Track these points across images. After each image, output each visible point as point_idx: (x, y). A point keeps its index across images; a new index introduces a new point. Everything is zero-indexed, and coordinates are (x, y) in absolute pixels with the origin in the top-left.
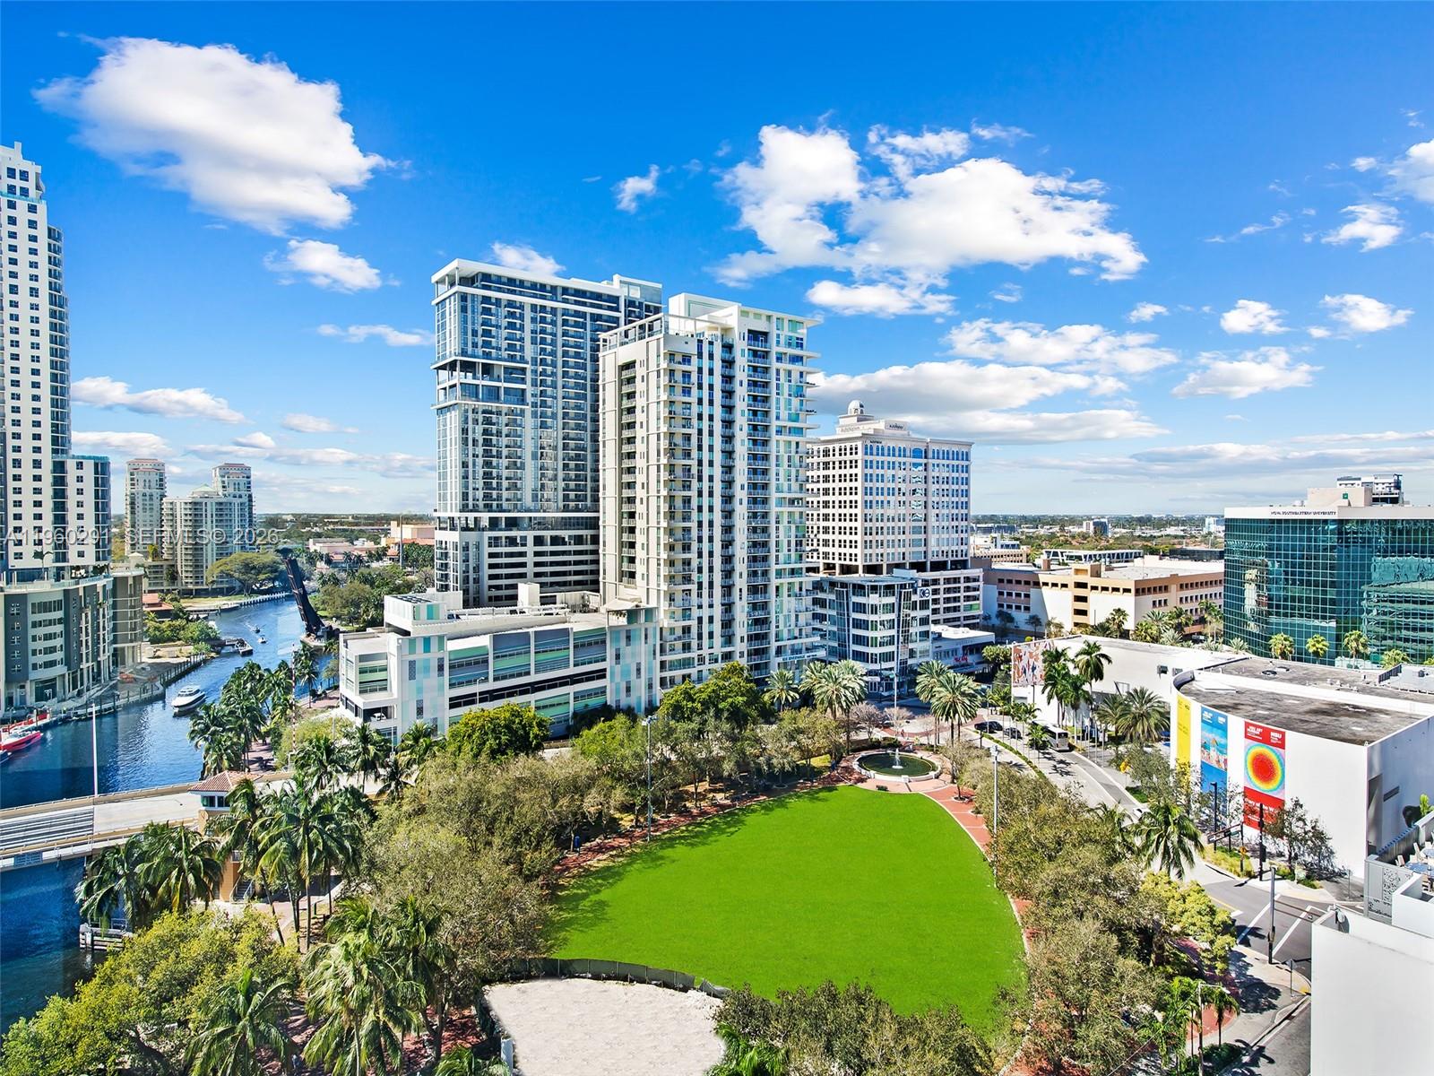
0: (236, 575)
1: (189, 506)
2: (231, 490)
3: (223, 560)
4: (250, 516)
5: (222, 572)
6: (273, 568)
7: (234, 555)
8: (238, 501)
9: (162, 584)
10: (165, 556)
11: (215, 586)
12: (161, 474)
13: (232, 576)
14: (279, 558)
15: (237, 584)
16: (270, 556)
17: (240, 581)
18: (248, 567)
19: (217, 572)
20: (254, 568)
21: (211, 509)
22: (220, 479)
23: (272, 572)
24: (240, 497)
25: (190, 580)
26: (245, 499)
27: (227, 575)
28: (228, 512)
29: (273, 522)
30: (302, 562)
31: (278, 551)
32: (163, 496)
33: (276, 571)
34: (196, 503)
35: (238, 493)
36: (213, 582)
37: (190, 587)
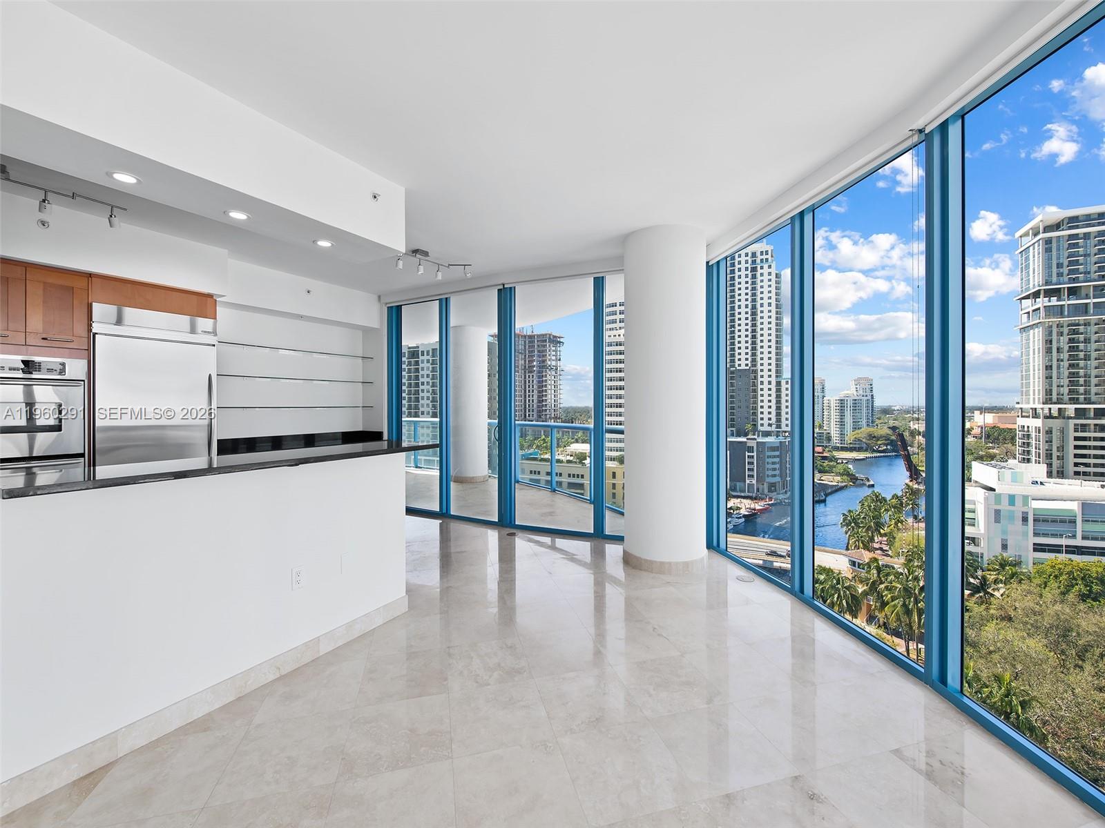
0: (864, 440)
1: (838, 402)
2: (861, 392)
3: (857, 431)
4: (872, 407)
5: (855, 438)
6: (887, 438)
7: (863, 429)
8: (865, 398)
9: (823, 443)
10: (825, 428)
11: (851, 446)
12: (823, 385)
13: (861, 441)
14: (890, 432)
15: (864, 446)
16: (884, 431)
17: (866, 444)
18: (871, 437)
19: (852, 438)
20: (874, 437)
21: (850, 403)
22: (855, 386)
23: (886, 440)
24: (866, 396)
25: (837, 441)
26: (869, 398)
27: (859, 440)
28: (859, 405)
29: (886, 411)
30: (906, 434)
31: (889, 428)
32: (824, 397)
33: (888, 439)
34: (842, 400)
35: (865, 394)
36: (850, 443)
37: (838, 445)
